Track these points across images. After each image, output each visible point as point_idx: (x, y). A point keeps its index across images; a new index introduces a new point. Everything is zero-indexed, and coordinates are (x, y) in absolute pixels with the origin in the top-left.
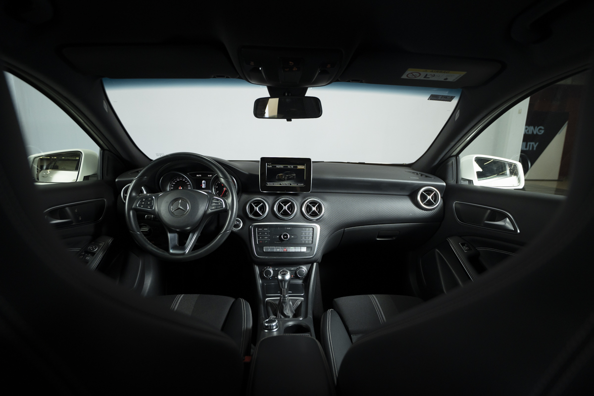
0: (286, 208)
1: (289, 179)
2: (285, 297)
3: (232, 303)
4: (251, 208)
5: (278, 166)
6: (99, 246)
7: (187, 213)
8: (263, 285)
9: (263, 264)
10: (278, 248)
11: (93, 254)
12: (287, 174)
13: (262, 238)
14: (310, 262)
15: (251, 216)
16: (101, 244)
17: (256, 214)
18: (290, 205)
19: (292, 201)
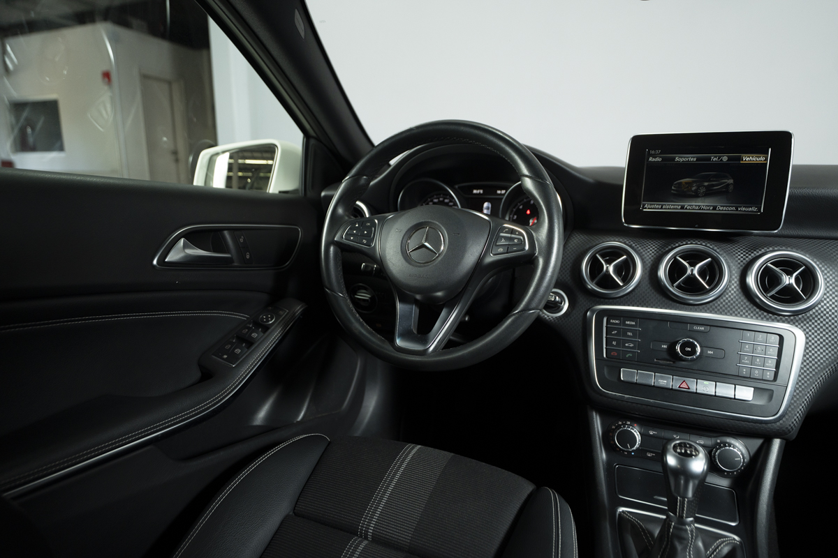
0: (695, 272)
1: (709, 193)
2: (684, 524)
3: (526, 495)
4: (595, 267)
5: (680, 159)
6: (278, 316)
7: (440, 259)
8: (609, 466)
9: (615, 413)
10: (662, 378)
11: (266, 328)
12: (707, 178)
13: (618, 345)
14: (760, 433)
15: (591, 286)
16: (281, 312)
17: (607, 282)
18: (709, 265)
19: (715, 254)
